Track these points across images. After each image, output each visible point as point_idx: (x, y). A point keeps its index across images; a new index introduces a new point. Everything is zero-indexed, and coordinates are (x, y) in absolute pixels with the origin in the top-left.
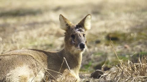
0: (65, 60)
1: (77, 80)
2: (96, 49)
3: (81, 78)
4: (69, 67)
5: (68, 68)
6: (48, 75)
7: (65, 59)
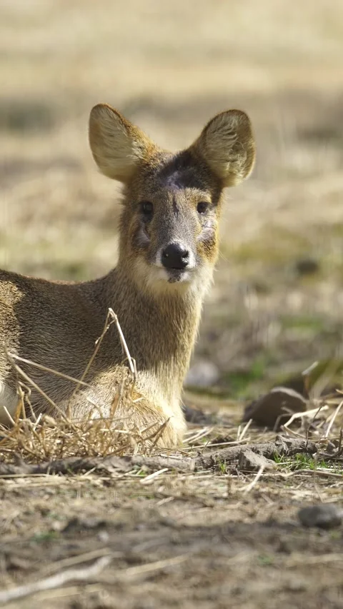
0: (115, 324)
1: (164, 425)
2: (296, 300)
3: (195, 421)
4: (129, 357)
5: (127, 364)
6: (24, 389)
7: (115, 316)
